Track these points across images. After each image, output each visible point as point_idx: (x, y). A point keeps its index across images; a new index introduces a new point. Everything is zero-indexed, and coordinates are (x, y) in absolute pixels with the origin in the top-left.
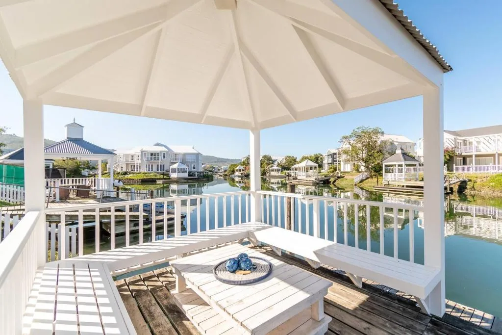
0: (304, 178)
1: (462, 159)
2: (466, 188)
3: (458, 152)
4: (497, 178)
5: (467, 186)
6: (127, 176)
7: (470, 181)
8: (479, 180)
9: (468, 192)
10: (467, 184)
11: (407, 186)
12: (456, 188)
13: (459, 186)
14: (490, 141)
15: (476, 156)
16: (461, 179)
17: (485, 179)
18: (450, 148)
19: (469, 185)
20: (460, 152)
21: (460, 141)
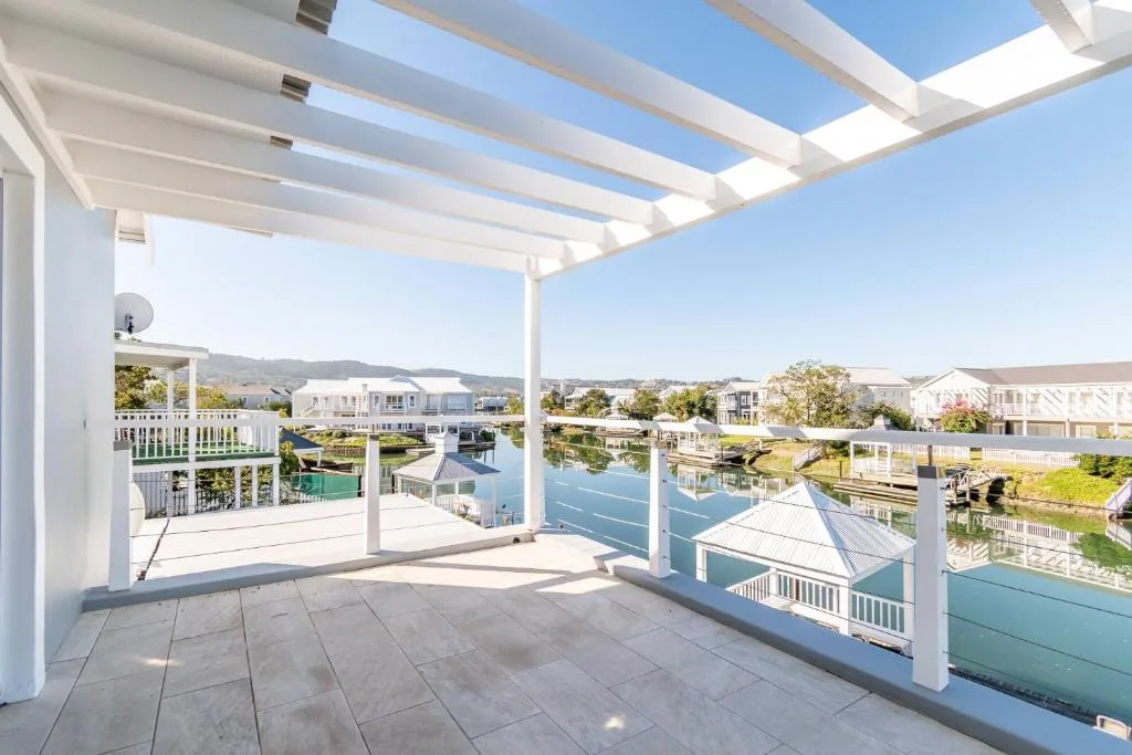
0: (693, 451)
1: (1003, 424)
2: (1003, 493)
3: (995, 412)
4: (1058, 478)
5: (1004, 489)
6: (347, 440)
7: (1010, 479)
8: (1025, 478)
9: (1004, 500)
10: (1003, 486)
11: (895, 486)
12: (984, 491)
13: (990, 487)
14: (1057, 395)
15: (1029, 422)
16: (994, 476)
17: (1036, 478)
18: (979, 407)
19: (1008, 488)
20: (999, 413)
21: (999, 392)
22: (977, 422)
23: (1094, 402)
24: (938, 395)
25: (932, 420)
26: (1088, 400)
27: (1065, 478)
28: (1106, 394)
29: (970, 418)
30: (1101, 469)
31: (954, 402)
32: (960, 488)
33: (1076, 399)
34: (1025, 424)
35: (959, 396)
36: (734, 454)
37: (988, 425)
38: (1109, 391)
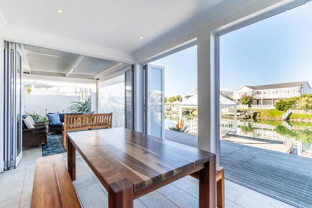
0: (176, 110)
1: (256, 101)
2: (257, 116)
3: (254, 97)
4: (270, 111)
7: (258, 112)
8: (262, 112)
9: (257, 118)
10: (257, 114)
11: (229, 115)
12: (252, 116)
13: (254, 115)
14: (270, 92)
15: (263, 99)
16: (254, 112)
17: (265, 112)
18: (250, 96)
19: (258, 114)
20: (255, 98)
21: (255, 92)
22: (250, 99)
23: (279, 94)
24: (240, 93)
25: (239, 100)
26: (277, 93)
27: (272, 112)
28: (282, 91)
29: (248, 98)
30: (281, 108)
31: (244, 95)
32: (246, 115)
33: (275, 93)
34: (262, 100)
35: (245, 93)
36: (187, 110)
37: (253, 100)
38: (282, 90)
